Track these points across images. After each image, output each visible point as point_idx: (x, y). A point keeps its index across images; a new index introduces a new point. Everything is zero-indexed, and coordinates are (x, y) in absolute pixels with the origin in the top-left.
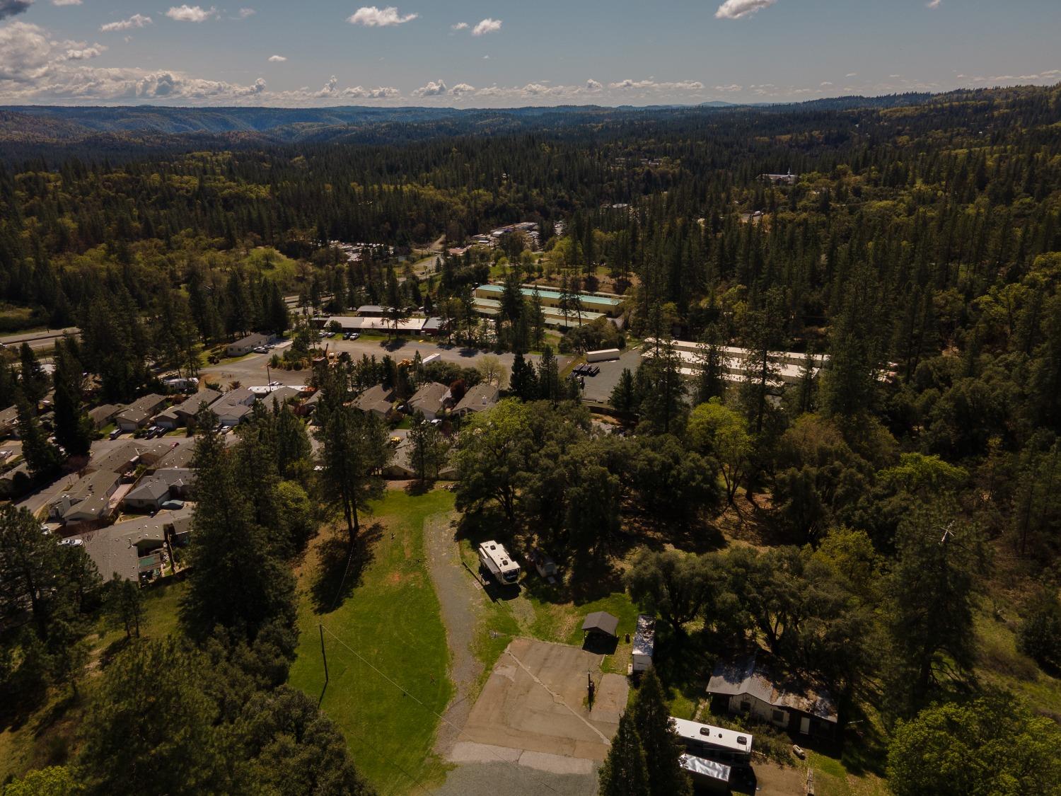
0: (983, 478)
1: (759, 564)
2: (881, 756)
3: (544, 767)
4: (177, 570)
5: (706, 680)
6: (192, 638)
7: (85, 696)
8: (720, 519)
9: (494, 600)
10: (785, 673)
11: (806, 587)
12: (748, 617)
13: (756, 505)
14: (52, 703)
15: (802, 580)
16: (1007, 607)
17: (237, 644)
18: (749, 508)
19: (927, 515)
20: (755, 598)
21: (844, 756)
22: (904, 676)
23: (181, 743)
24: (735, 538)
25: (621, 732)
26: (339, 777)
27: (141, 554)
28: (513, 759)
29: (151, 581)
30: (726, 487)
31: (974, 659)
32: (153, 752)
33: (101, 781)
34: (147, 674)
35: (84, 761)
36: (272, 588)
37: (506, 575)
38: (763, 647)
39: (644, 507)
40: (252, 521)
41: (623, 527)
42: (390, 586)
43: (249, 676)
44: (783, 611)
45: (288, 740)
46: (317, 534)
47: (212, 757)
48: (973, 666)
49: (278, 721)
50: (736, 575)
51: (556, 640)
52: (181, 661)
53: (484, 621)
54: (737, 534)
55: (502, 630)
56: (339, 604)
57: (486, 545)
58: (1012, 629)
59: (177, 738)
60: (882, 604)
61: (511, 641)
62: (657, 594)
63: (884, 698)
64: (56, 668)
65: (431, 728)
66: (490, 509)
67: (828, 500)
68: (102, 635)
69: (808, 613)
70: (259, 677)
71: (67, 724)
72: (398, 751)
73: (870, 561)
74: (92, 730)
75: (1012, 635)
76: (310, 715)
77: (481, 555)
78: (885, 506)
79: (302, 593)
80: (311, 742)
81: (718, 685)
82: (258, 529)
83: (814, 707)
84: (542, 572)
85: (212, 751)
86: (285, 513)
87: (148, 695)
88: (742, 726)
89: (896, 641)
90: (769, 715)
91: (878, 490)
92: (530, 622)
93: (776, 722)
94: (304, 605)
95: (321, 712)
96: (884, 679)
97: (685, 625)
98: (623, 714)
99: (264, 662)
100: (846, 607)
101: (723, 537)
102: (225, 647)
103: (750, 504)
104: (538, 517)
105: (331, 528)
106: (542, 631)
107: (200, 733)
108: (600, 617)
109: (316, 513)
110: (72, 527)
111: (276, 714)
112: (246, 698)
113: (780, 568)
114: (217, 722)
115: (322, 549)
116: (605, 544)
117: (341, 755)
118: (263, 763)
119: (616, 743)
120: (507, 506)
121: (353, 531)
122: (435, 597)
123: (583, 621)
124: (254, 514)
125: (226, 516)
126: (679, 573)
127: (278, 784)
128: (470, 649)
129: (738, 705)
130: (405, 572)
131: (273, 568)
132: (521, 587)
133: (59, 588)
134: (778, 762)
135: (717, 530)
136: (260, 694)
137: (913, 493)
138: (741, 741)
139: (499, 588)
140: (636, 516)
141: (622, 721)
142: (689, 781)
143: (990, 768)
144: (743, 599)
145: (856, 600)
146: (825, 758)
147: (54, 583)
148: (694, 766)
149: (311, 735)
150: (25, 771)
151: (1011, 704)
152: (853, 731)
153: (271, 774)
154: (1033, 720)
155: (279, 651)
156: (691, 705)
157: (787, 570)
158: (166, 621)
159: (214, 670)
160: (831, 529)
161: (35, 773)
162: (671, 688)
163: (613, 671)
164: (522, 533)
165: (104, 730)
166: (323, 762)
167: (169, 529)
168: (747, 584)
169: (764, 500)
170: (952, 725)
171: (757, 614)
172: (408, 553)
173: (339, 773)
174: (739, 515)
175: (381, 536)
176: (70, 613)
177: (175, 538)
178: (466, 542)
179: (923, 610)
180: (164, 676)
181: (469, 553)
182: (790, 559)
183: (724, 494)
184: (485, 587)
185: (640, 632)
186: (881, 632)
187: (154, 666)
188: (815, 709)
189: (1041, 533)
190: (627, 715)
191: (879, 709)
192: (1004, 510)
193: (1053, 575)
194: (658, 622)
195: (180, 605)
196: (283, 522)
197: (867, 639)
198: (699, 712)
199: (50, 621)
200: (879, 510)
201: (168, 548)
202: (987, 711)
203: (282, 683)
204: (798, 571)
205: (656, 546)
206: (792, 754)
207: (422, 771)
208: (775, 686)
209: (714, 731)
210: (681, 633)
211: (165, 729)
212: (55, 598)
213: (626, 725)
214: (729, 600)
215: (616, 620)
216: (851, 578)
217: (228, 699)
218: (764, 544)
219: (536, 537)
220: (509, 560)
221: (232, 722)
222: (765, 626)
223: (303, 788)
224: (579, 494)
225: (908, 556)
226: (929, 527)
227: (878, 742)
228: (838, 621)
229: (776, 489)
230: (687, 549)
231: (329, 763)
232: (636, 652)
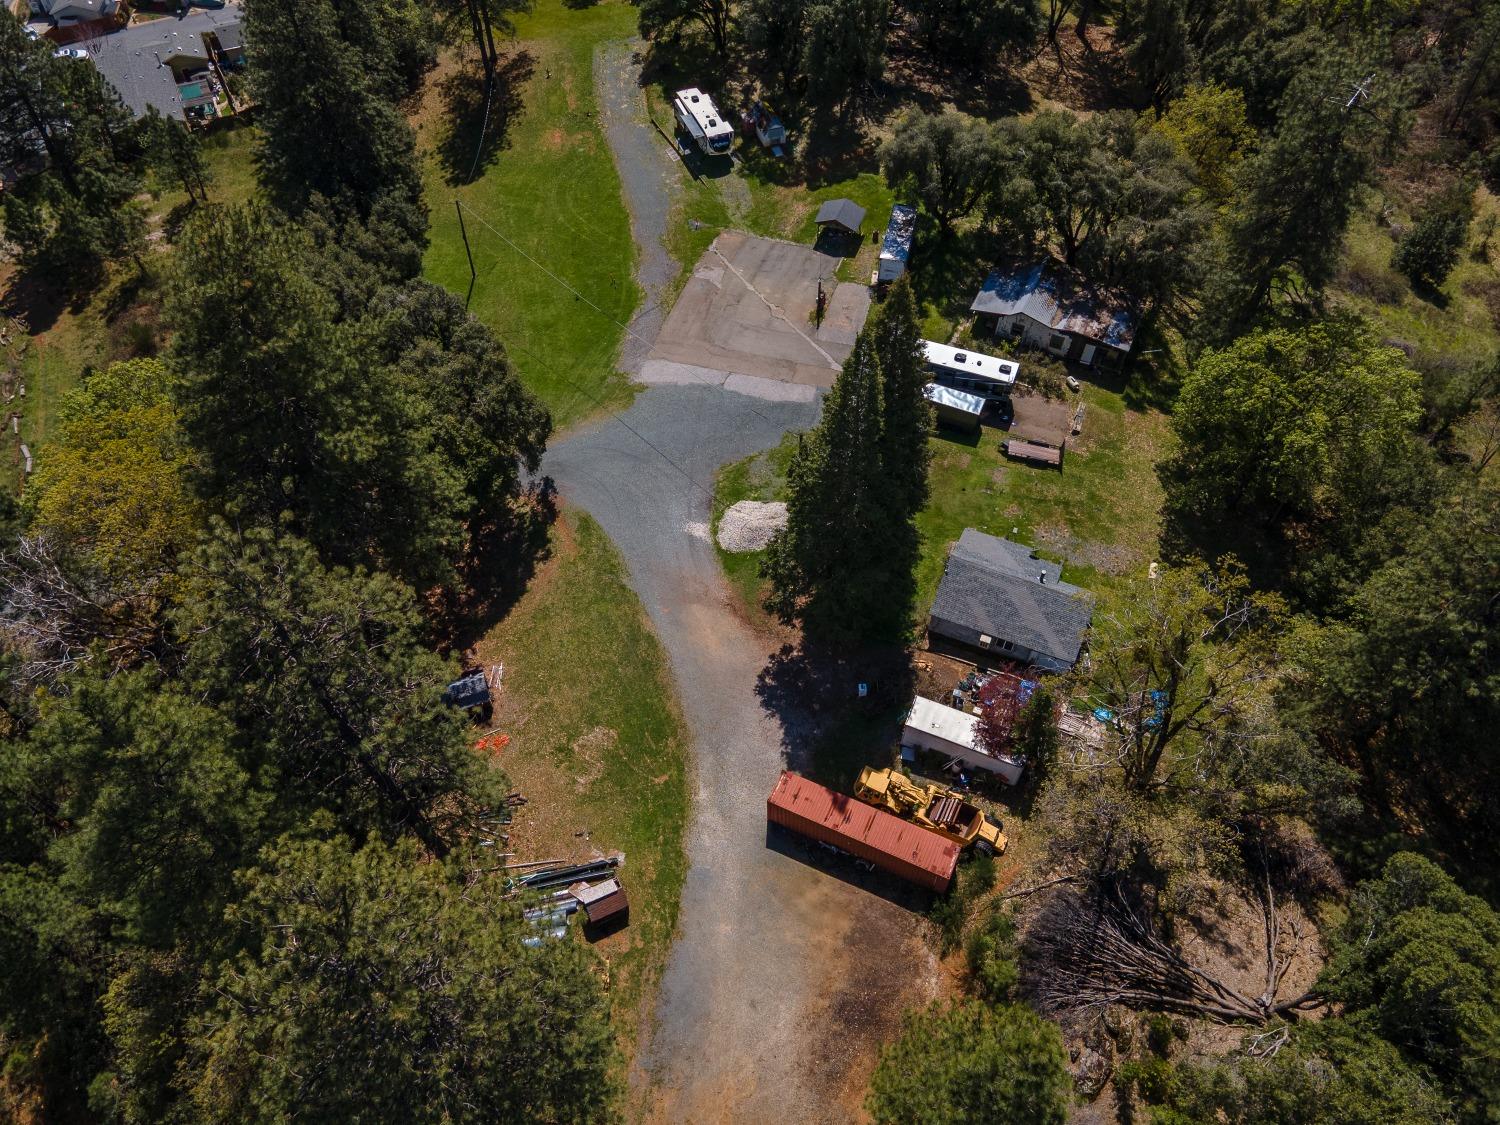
0: (1437, 10)
1: (1073, 138)
2: (1172, 391)
3: (756, 393)
4: (239, 108)
5: (972, 294)
6: (283, 209)
7: (157, 275)
8: (1031, 66)
9: (696, 178)
10: (1077, 289)
11: (1131, 173)
12: (1043, 213)
13: (1088, 45)
14: (116, 282)
15: (1129, 164)
16: (1400, 207)
17: (346, 222)
18: (1075, 50)
19: (1340, 63)
20: (1058, 187)
21: (1128, 390)
22: (1231, 297)
23: (298, 341)
24: (1047, 97)
25: (856, 354)
26: (503, 392)
27: (179, 79)
28: (717, 383)
29: (204, 122)
30: (1049, 13)
31: (1330, 275)
32: (264, 348)
33: (207, 377)
34: (232, 251)
35: (180, 352)
36: (382, 144)
37: (713, 141)
38: (1056, 256)
39: (921, 42)
40: (334, 35)
41: (886, 75)
42: (549, 150)
43: (370, 265)
44: (1093, 206)
45: (434, 346)
46: (436, 65)
47: (340, 359)
48: (1325, 284)
49: (416, 321)
50: (1039, 153)
51: (780, 236)
52: (274, 237)
53: (681, 206)
54: (1050, 91)
55: (707, 219)
56: (480, 173)
57: (686, 95)
58: (1395, 238)
59: (291, 334)
60: (1232, 201)
61: (717, 234)
62: (923, 177)
63: (1196, 322)
64: (107, 236)
65: (614, 342)
66: (692, 37)
67: (1196, 38)
68: (156, 196)
69: (1126, 210)
70: (383, 267)
71: (144, 310)
72: (573, 367)
73: (1234, 137)
74: (179, 316)
75: (1392, 245)
76: (456, 317)
77: (677, 110)
78: (1280, 51)
79: (425, 153)
80: (462, 349)
81: (988, 302)
82: (346, 49)
83: (1104, 333)
84: (765, 139)
85: (338, 352)
86: (383, 25)
87: (241, 278)
88: (1009, 353)
89: (1235, 250)
90: (1046, 340)
91: (1278, 23)
92: (744, 210)
93: (1052, 349)
94: (431, 172)
95: (470, 315)
96: (1204, 300)
97: (955, 222)
98: (860, 332)
99: (386, 249)
100: (1181, 202)
101: (1029, 95)
102: (331, 224)
103: (1079, 42)
104: (762, 54)
105: (457, 55)
106: (762, 223)
107: (319, 331)
108: (842, 205)
109: (430, 28)
110: (66, 29)
111: (412, 314)
112: (370, 293)
113: (1102, 146)
114: (338, 319)
115: (447, 88)
116: (858, 101)
117: (501, 367)
118: (404, 371)
119: (847, 366)
120: (717, 34)
121: (490, 61)
122: (612, 169)
123: (817, 212)
124: (335, 23)
125: (294, 22)
126: (959, 146)
127: (427, 396)
128: (662, 243)
129: (1009, 328)
130: (569, 131)
131: (379, 113)
132: (734, 159)
133: (76, 123)
134: (1046, 395)
135: (1023, 84)
136: (388, 288)
137: (1329, 29)
138: (1005, 370)
139: (703, 159)
140: (908, 56)
141: (859, 342)
142: (933, 413)
143: (1300, 406)
144: (1040, 188)
145: (1196, 193)
146: (1103, 391)
147: (64, 115)
148: (940, 397)
149: (461, 341)
150: (106, 363)
151: (1356, 331)
152: (1146, 362)
153: (416, 383)
154: (1376, 351)
155: (404, 235)
156: (948, 325)
157: (1111, 148)
158: (240, 183)
159: (321, 253)
160: (1190, 86)
161: (118, 365)
162: (925, 304)
163: (852, 280)
164: (738, 78)
165: (194, 317)
166: (480, 375)
167: (212, 41)
168: (1052, 168)
169: (1101, 37)
170: (1272, 355)
171: (1056, 209)
172: (572, 102)
173: (501, 387)
174: (1060, 62)
175: (531, 72)
176: (102, 161)
177: (223, 56)
178: (657, 88)
179: (1286, 208)
180: (255, 255)
181: (661, 106)
182: (1120, 131)
183: (1043, 24)
184: (684, 158)
185: (893, 229)
186: (1219, 237)
187: (239, 240)
188: (1106, 335)
189: (1487, 100)
190: (866, 334)
191: (1186, 336)
192: (1449, 62)
193: (1480, 163)
194: (920, 216)
195: (256, 161)
196: (383, 41)
197: (1197, 247)
198: (956, 335)
199: (78, 170)
200: (1270, 55)
201: (216, 71)
202: (1323, 338)
203: (415, 275)
204: (1127, 150)
205: (930, 104)
206: (1064, 387)
207: (604, 391)
208: (1061, 306)
209: (972, 357)
210: (948, 233)
211: (273, 321)
212: (74, 138)
213: (865, 347)
214: (1022, 189)
215: (863, 211)
216: (1199, 163)
217: (347, 292)
218: (1087, 107)
219: (758, 85)
220: (718, 119)
221: (358, 319)
222: (1063, 225)
223: (459, 402)
224: (826, 17)
225: (1290, 129)
226: (1336, 83)
227: (1173, 375)
228: (1166, 222)
229: (1124, 18)
230: (974, 112)
231: (487, 375)
232: (886, 255)
